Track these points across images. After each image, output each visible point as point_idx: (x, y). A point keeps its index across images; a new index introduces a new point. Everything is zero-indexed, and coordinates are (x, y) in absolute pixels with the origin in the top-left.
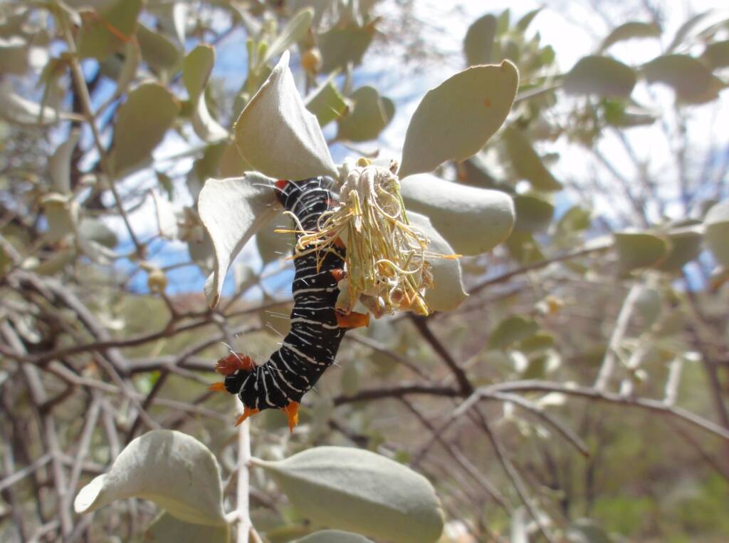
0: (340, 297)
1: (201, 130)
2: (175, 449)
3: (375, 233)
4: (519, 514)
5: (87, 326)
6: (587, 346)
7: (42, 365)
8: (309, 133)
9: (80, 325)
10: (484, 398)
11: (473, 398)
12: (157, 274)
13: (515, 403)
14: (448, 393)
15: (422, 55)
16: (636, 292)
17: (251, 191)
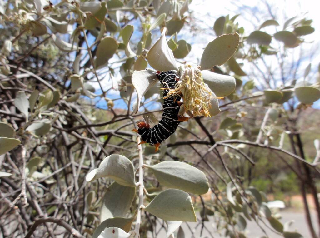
0: (180, 110)
1: (127, 53)
2: (120, 161)
3: (194, 90)
4: (229, 184)
5: (83, 119)
6: (251, 129)
7: (69, 132)
8: (169, 56)
9: (81, 119)
10: (218, 145)
11: (215, 145)
12: (110, 102)
13: (229, 147)
14: (206, 143)
15: (196, 30)
16: (269, 110)
17: (149, 75)
